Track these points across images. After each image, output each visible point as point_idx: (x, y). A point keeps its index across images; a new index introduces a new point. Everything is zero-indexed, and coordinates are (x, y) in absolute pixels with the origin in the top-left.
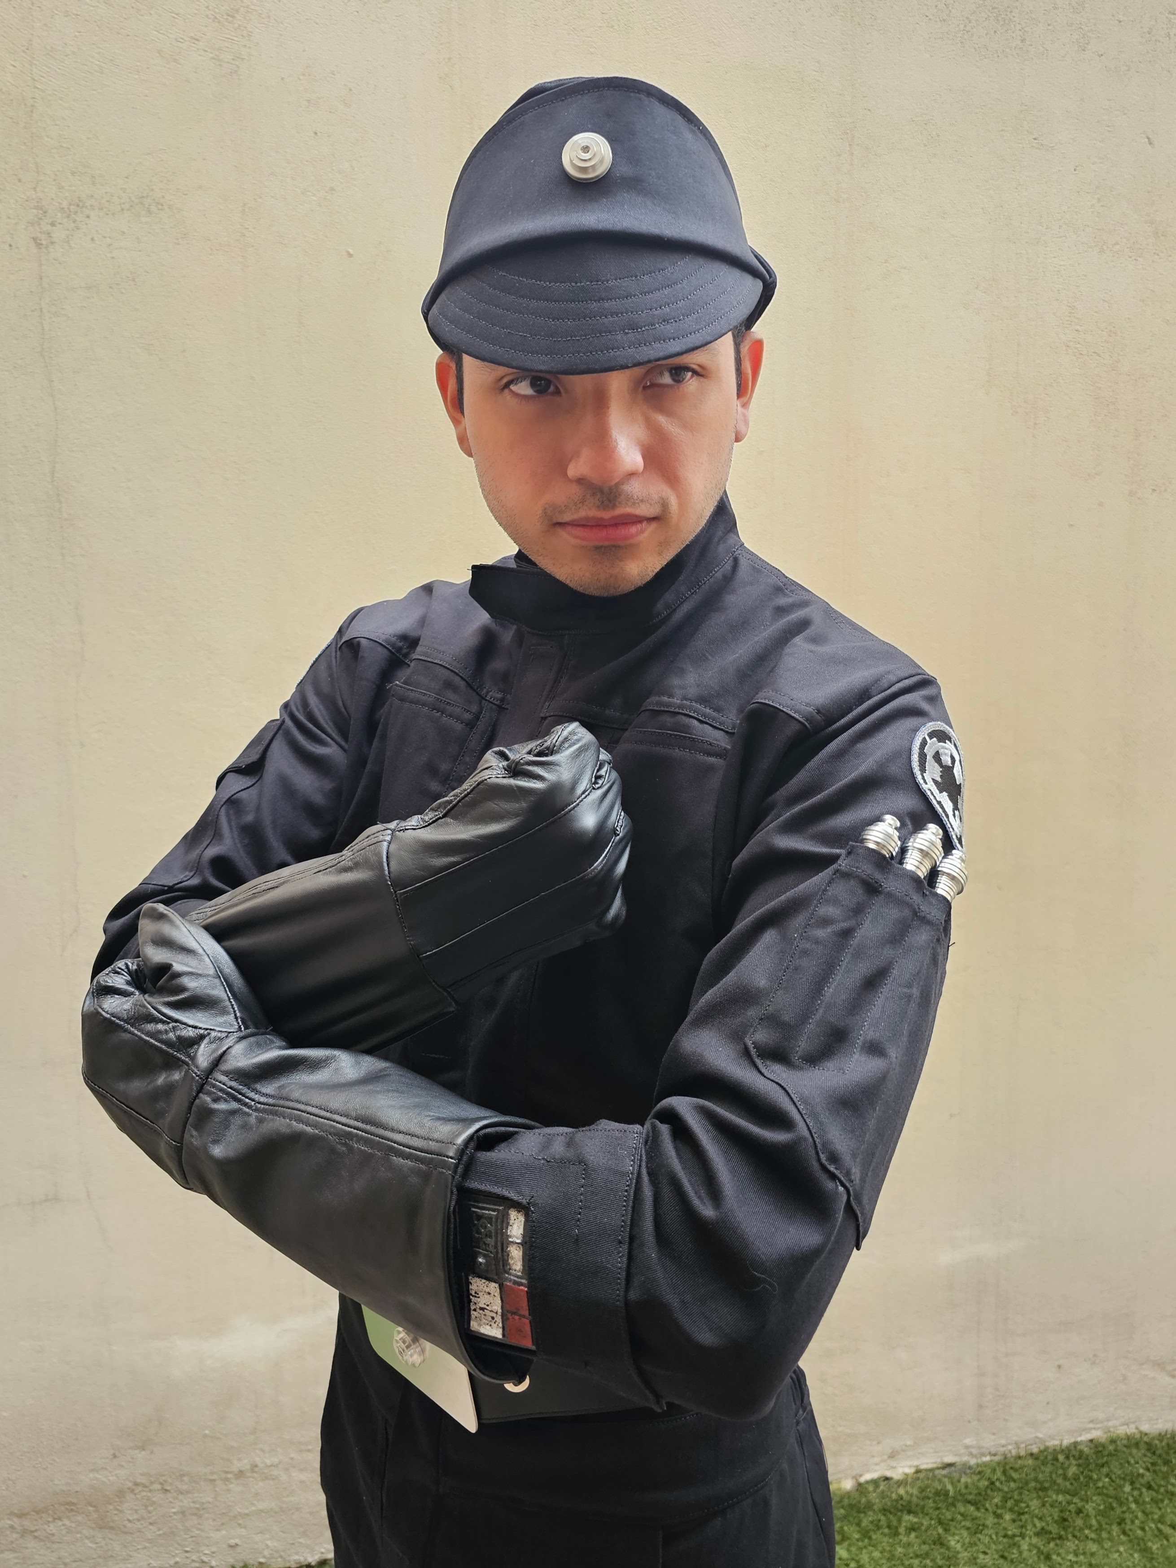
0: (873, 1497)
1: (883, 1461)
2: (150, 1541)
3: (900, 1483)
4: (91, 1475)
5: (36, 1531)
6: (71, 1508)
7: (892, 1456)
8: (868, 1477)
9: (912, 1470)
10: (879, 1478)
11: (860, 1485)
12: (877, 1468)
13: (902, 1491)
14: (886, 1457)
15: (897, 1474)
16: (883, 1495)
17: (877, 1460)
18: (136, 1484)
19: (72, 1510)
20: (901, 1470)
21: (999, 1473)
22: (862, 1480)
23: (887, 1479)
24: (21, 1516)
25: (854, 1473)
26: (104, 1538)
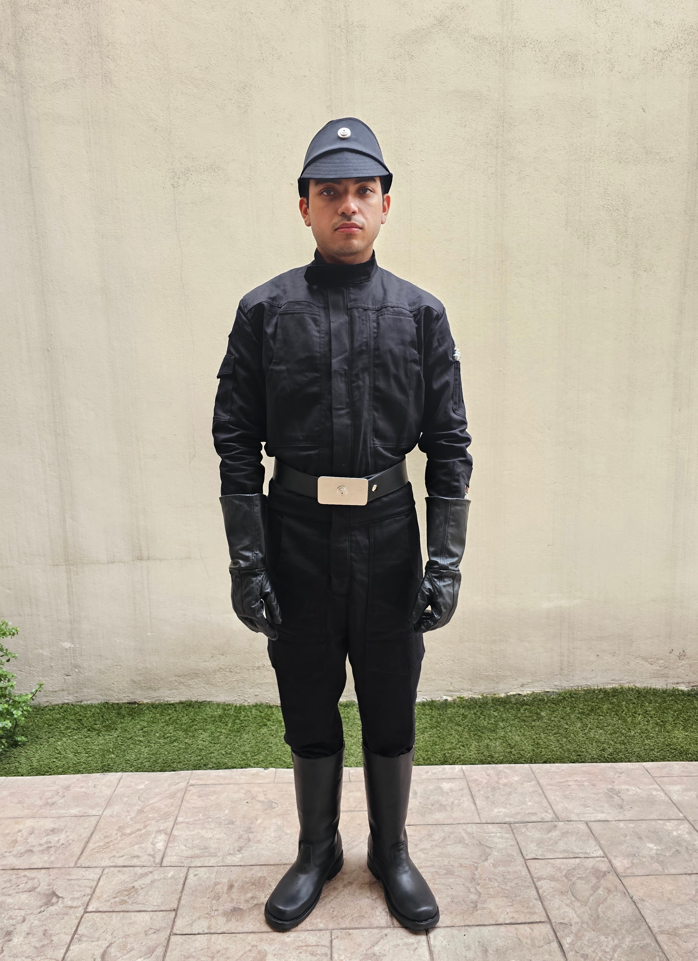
0: (513, 700)
1: (518, 688)
2: (225, 690)
3: (525, 696)
4: (204, 663)
5: (184, 683)
6: (197, 675)
7: (522, 686)
8: (512, 693)
9: (531, 692)
10: (516, 694)
11: (507, 695)
12: (516, 690)
13: (525, 698)
14: (519, 686)
15: (524, 693)
16: (517, 699)
17: (515, 687)
18: (220, 668)
19: (197, 676)
20: (526, 691)
21: (568, 695)
22: (509, 694)
23: (519, 694)
24: (179, 677)
25: (505, 692)
26: (209, 688)
